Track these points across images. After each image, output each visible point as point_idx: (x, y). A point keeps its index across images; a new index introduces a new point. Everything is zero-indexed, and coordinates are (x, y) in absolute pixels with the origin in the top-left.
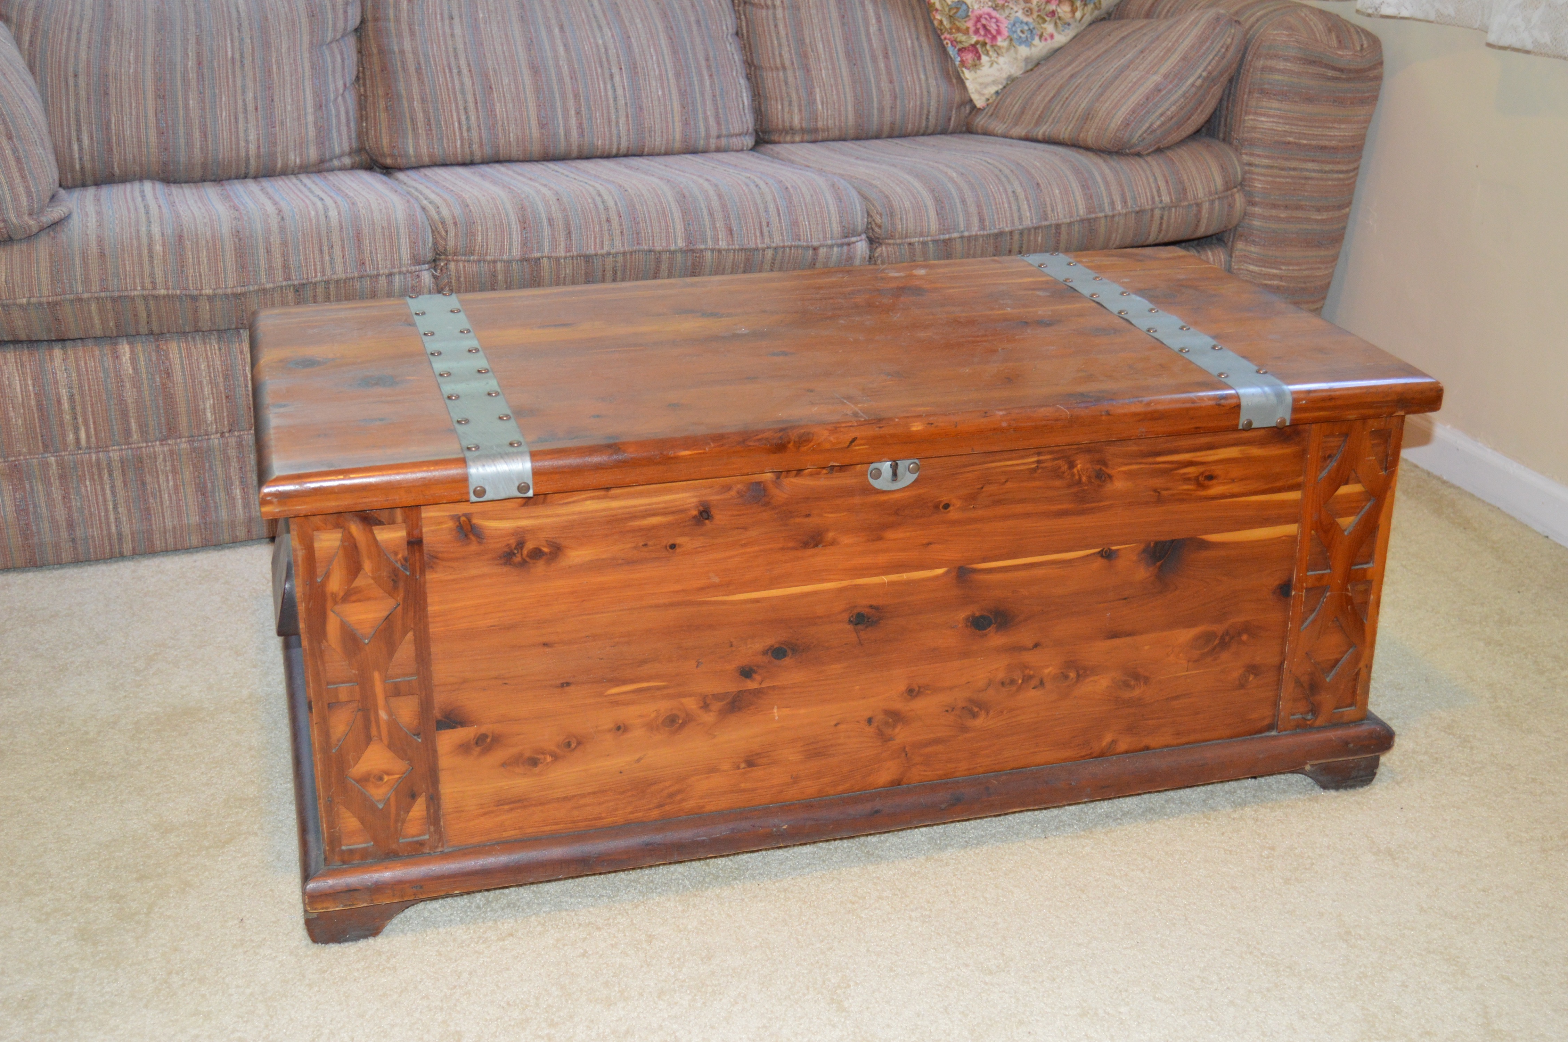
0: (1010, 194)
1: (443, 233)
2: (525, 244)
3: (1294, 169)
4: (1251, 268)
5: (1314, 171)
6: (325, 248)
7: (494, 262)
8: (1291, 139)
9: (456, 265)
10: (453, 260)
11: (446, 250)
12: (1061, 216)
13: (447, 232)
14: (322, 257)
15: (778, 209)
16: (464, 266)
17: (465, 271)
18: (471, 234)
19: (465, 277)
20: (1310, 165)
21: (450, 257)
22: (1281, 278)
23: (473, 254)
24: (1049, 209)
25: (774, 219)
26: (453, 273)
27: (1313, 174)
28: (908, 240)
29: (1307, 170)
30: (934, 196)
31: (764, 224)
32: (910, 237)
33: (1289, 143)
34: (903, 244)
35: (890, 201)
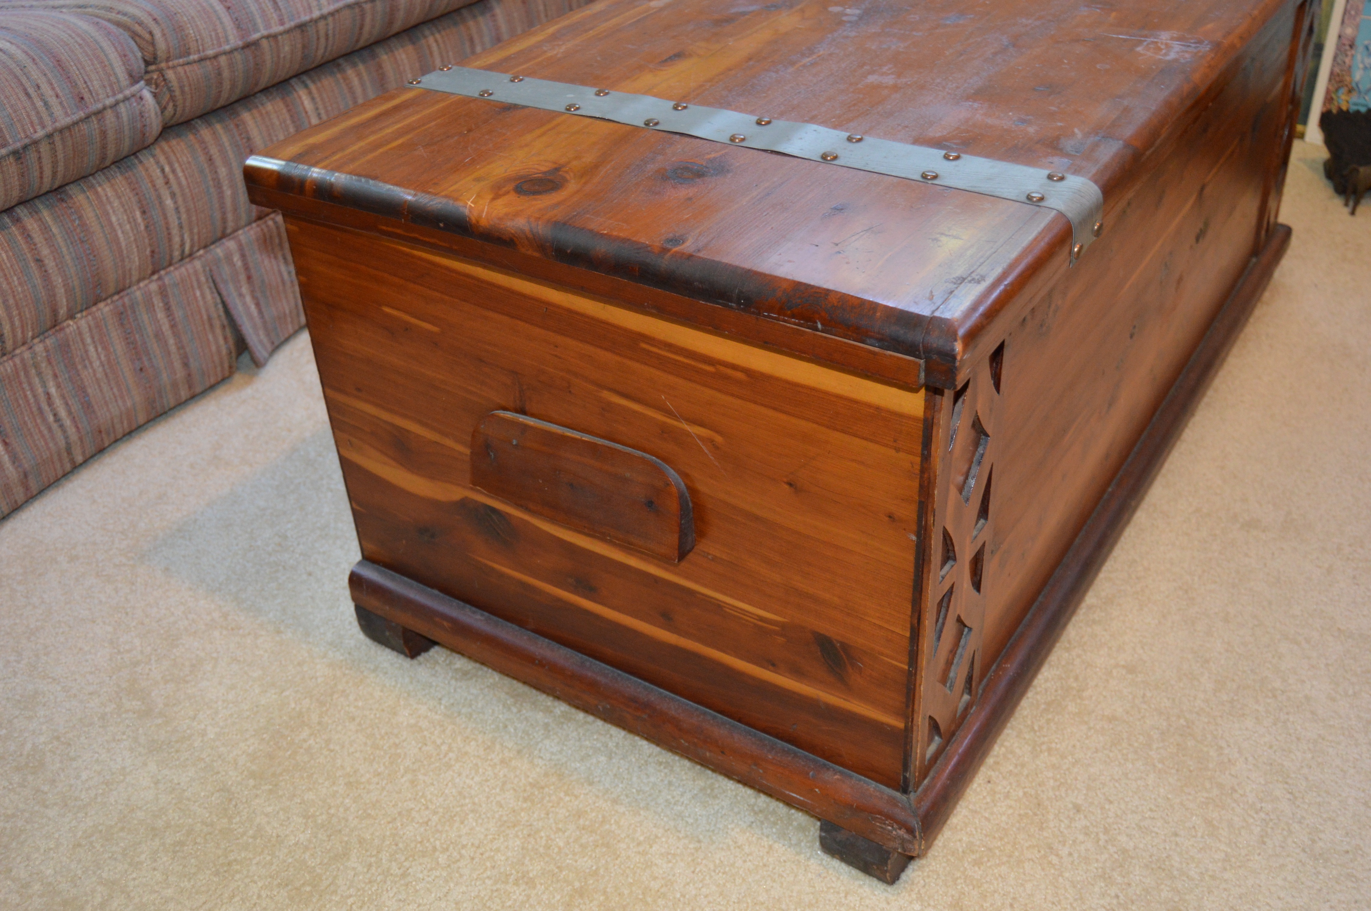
1: (147, 36)
2: (238, 25)
6: (31, 91)
7: (216, 57)
9: (175, 73)
10: (169, 68)
11: (155, 58)
13: (151, 33)
14: (33, 104)
16: (185, 72)
17: (188, 77)
18: (179, 29)
19: (190, 85)
21: (163, 65)
23: (189, 54)
26: (175, 84)
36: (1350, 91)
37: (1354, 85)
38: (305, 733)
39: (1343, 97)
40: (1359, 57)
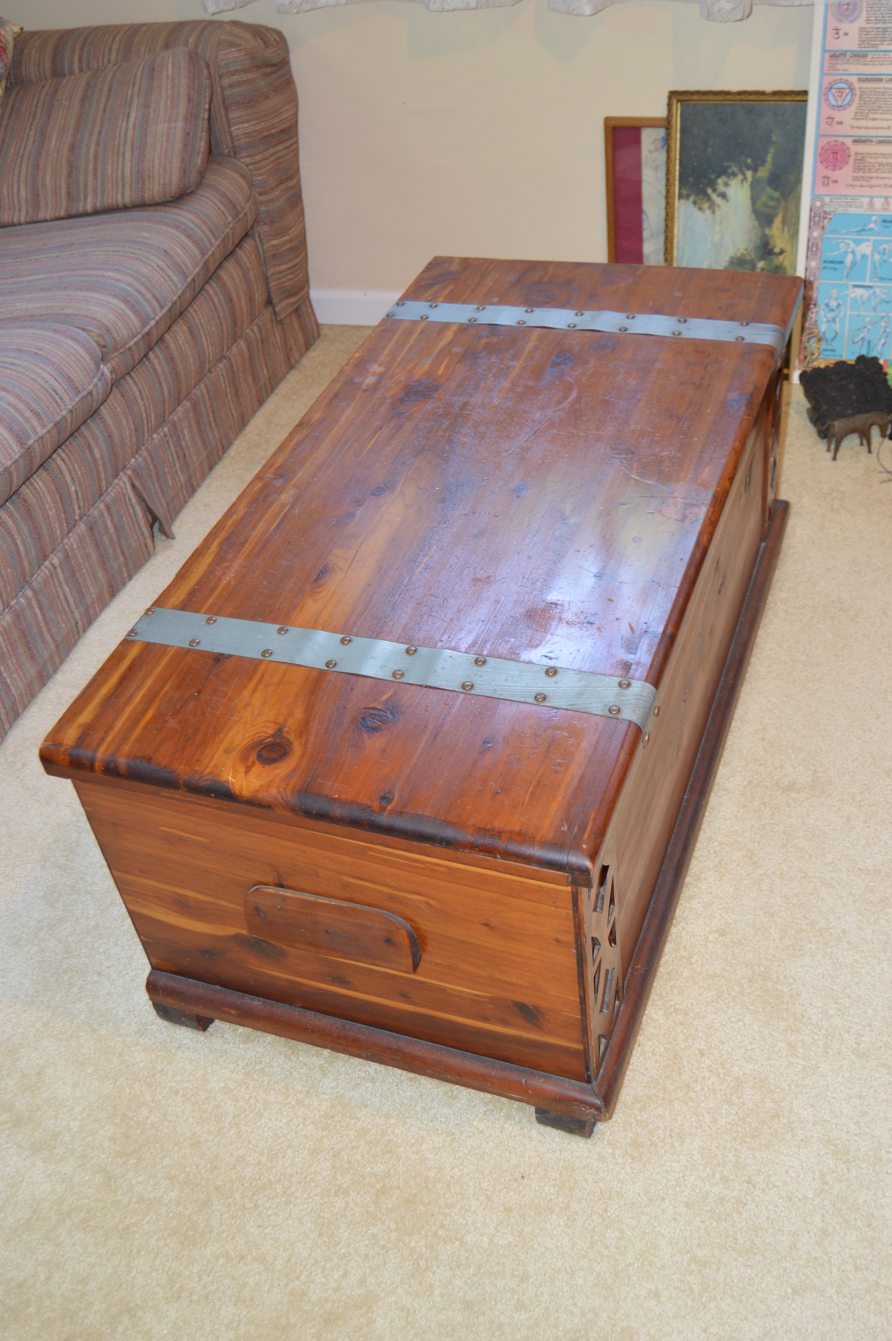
0: (158, 269)
3: (272, 155)
4: (274, 242)
5: (283, 150)
8: (266, 133)
12: (192, 268)
15: (52, 375)
20: (280, 147)
22: (291, 241)
24: (184, 267)
25: (56, 385)
27: (282, 153)
28: (127, 346)
29: (279, 151)
30: (120, 299)
31: (53, 393)
32: (127, 343)
33: (265, 137)
34: (125, 352)
35: (99, 321)
36: (819, 340)
37: (821, 335)
38: (145, 1111)
39: (815, 345)
40: (822, 313)
